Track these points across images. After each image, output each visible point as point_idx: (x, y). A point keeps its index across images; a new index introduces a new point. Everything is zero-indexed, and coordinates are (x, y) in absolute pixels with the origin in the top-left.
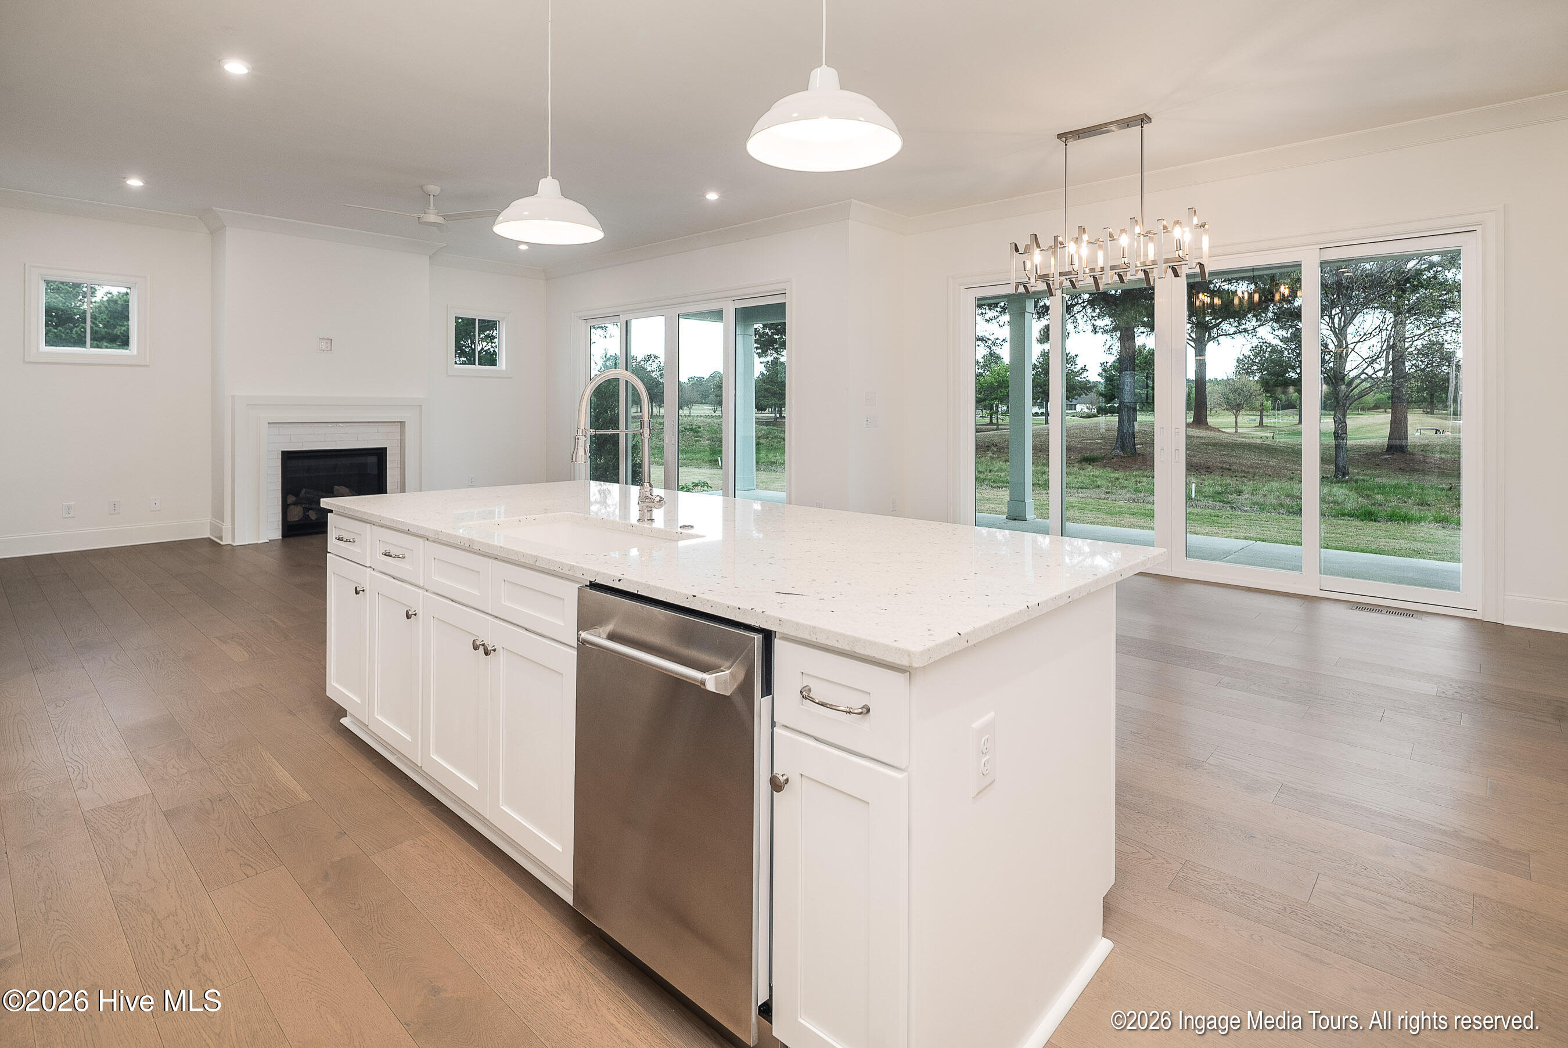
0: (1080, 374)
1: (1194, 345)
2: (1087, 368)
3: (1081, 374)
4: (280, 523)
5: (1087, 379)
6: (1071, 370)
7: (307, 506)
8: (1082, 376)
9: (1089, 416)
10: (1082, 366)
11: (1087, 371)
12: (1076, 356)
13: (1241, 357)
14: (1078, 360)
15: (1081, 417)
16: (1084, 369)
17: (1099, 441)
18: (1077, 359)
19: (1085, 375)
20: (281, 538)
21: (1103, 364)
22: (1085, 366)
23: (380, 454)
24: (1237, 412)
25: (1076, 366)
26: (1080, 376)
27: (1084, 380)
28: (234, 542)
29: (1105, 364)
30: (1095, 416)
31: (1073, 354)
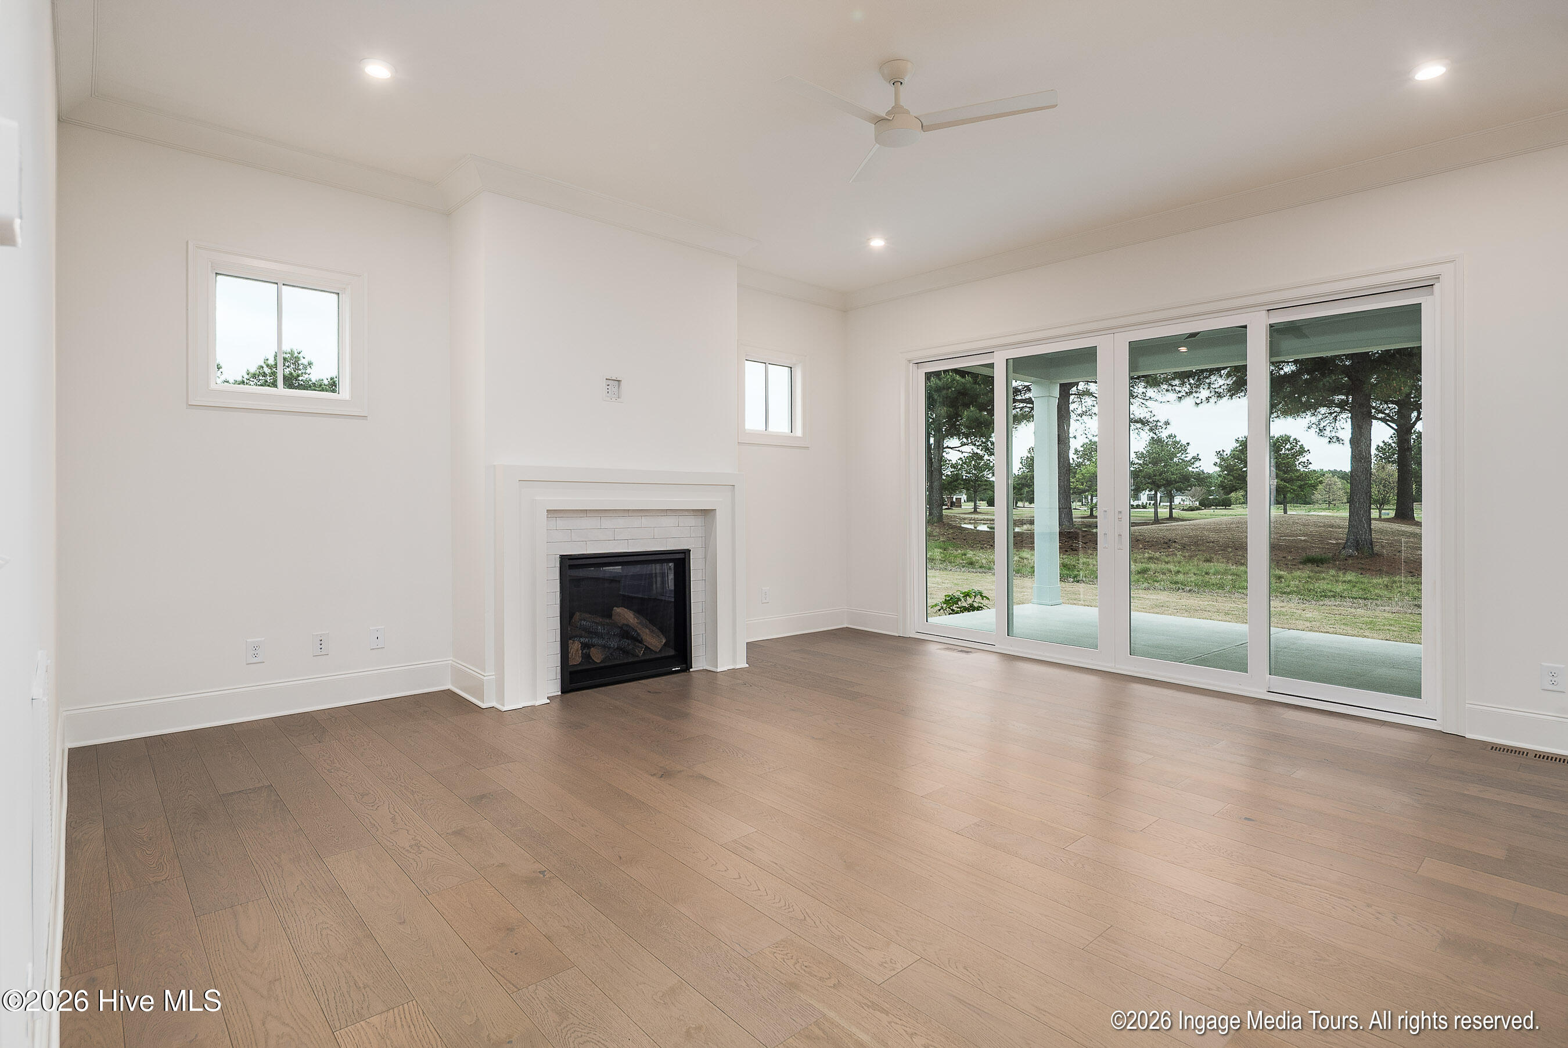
0: (1191, 463)
1: (1396, 428)
2: (1200, 457)
3: (1193, 463)
4: (559, 669)
5: (1201, 469)
6: (1182, 459)
7: (587, 640)
8: (1195, 466)
9: (1191, 509)
10: (1194, 455)
11: (1200, 460)
12: (1188, 444)
13: (1382, 445)
14: (1189, 449)
15: (1183, 510)
16: (1196, 459)
17: (1303, 538)
18: (1188, 447)
19: (1197, 464)
20: (560, 693)
21: (1218, 453)
22: (1198, 455)
23: (680, 561)
24: (1380, 506)
25: (1187, 455)
26: (1193, 466)
27: (1197, 470)
28: (502, 702)
29: (1221, 452)
30: (1198, 509)
31: (1184, 442)
